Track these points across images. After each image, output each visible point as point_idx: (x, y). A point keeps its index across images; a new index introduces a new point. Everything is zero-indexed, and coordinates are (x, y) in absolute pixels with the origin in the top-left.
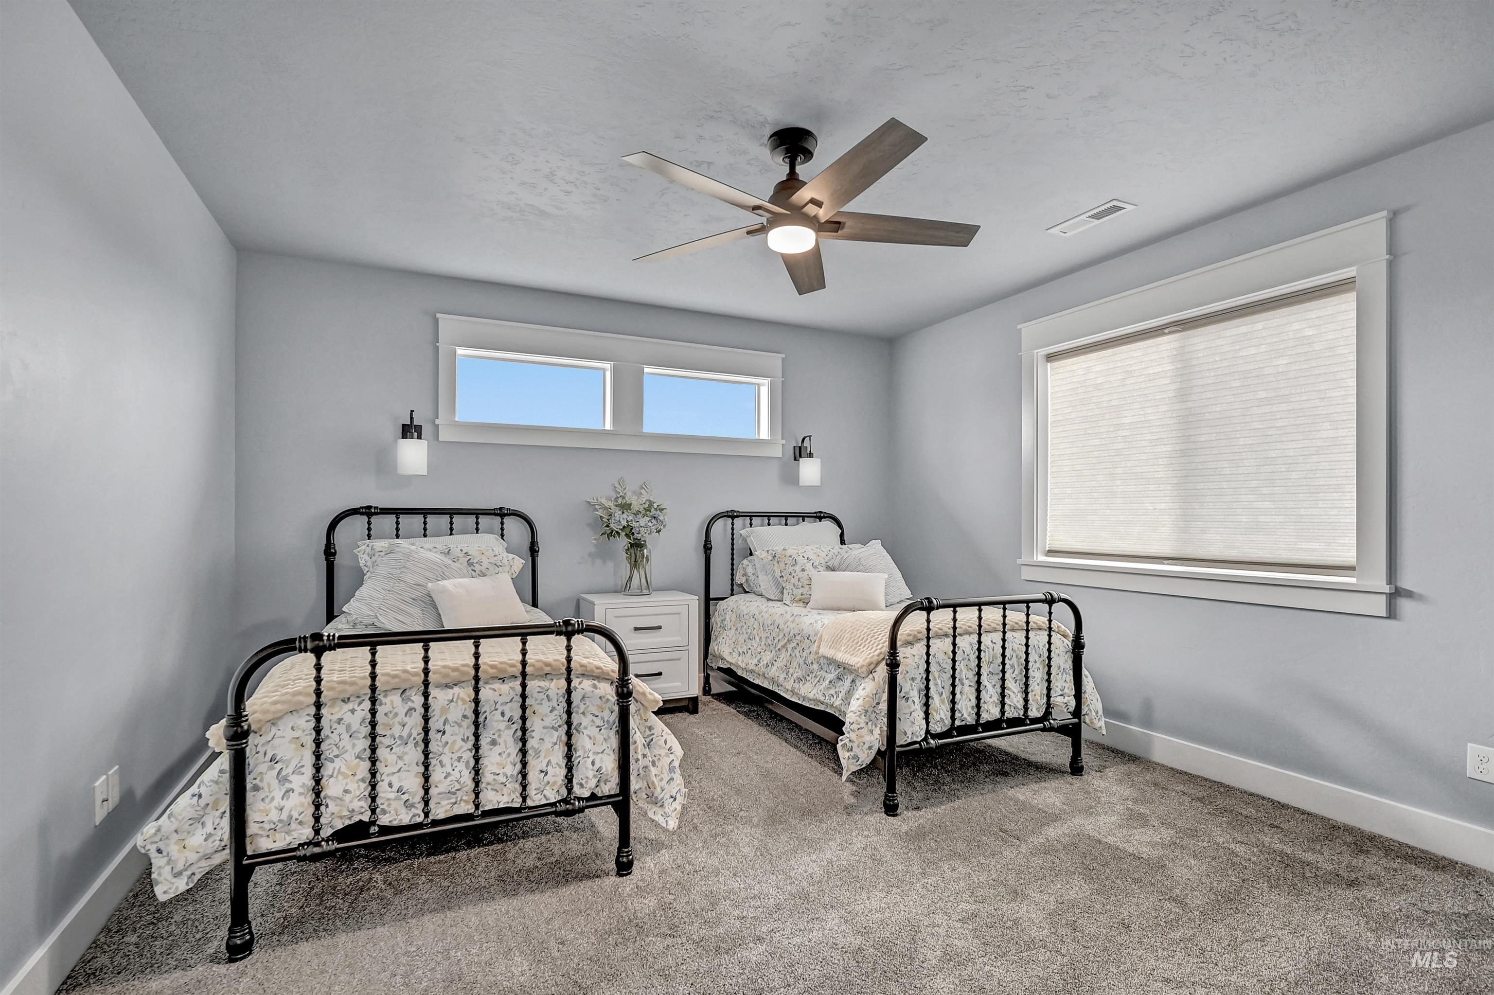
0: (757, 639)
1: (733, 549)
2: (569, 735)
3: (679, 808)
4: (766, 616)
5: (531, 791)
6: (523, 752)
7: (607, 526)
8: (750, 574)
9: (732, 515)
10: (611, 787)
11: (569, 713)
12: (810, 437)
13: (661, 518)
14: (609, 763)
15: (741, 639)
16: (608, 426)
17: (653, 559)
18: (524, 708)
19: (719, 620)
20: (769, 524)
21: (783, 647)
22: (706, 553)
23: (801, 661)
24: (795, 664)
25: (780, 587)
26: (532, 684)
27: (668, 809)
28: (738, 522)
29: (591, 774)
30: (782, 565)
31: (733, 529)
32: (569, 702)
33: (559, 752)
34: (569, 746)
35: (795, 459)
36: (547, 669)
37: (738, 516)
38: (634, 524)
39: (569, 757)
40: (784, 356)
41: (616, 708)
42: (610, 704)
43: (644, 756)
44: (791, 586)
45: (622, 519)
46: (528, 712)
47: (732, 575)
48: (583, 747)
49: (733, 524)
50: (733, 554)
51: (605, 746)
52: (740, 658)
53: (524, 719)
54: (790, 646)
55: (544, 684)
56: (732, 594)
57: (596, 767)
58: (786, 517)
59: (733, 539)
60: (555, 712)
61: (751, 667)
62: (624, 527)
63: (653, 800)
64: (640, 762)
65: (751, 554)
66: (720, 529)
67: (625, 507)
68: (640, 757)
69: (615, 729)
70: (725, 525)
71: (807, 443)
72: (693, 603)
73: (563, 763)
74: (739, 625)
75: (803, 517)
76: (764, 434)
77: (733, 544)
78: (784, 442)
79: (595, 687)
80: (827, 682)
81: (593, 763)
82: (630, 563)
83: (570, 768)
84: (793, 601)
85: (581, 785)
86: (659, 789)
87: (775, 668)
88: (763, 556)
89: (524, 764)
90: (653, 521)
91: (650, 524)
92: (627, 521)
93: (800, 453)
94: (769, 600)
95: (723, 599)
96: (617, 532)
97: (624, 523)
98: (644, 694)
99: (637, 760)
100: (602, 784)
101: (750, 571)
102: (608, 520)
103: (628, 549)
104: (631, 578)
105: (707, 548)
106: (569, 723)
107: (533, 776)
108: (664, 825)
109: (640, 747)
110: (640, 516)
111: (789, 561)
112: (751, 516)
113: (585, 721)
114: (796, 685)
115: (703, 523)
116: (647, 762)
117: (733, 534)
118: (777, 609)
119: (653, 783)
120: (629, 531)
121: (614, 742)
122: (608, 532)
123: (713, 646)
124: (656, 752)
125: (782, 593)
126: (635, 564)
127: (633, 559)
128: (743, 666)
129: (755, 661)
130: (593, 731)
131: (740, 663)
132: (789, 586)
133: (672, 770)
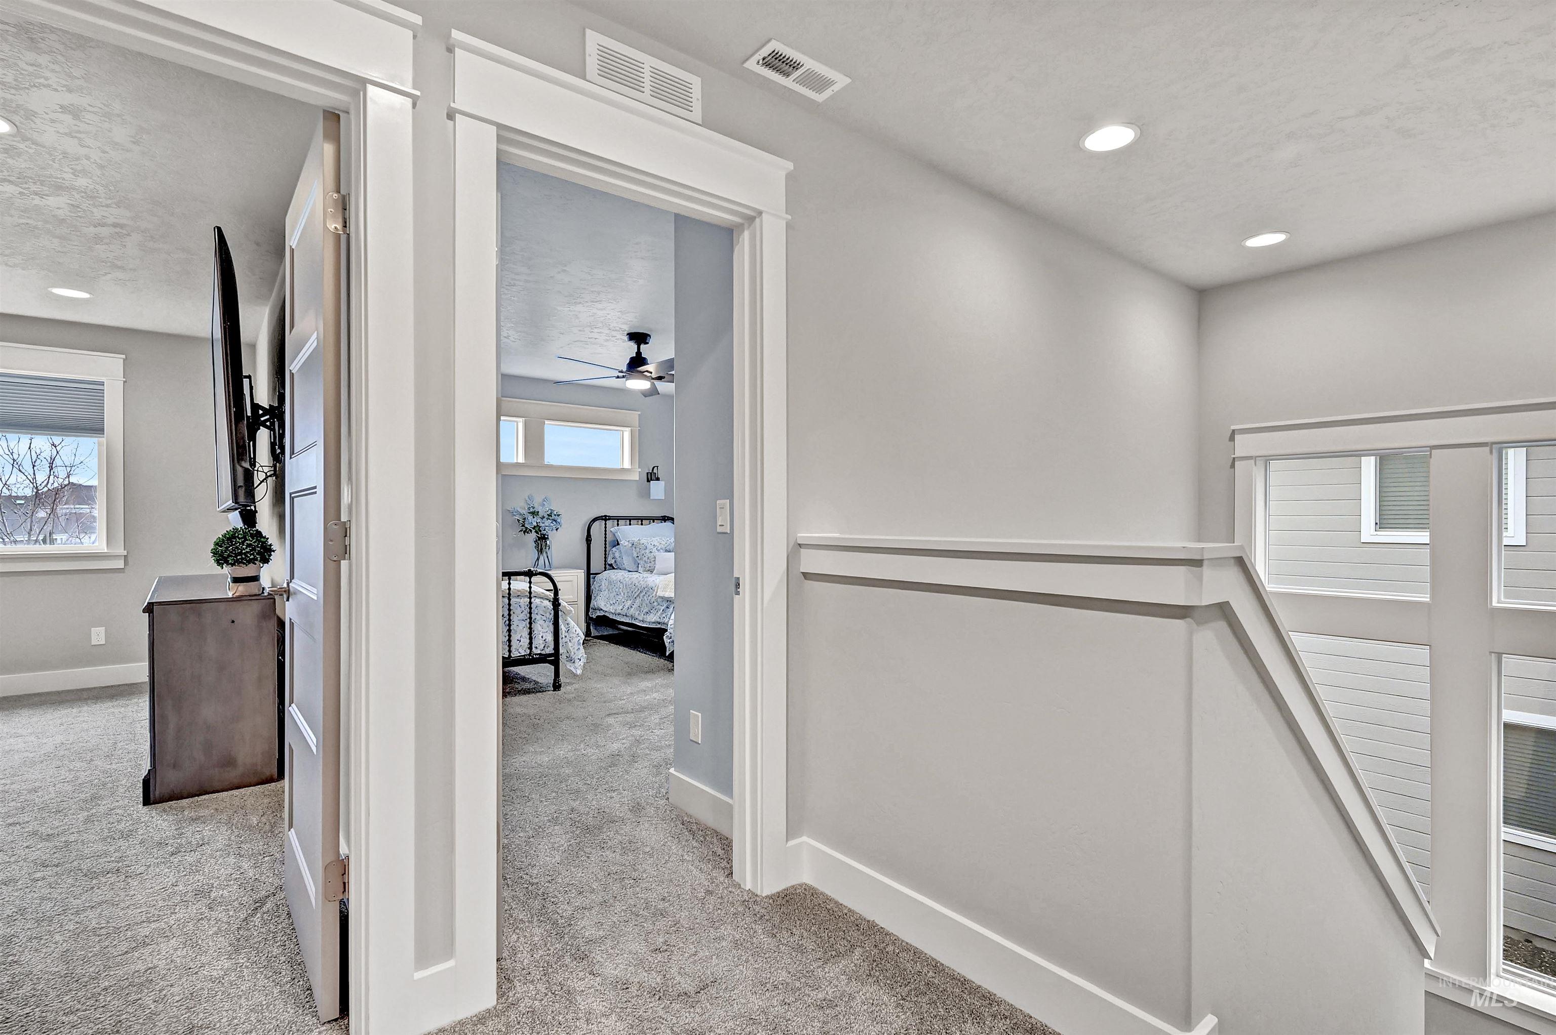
0: (622, 594)
1: (605, 541)
2: (530, 623)
3: (582, 664)
4: (627, 580)
5: (513, 649)
6: (509, 631)
7: (523, 526)
8: (617, 557)
9: (605, 518)
10: (550, 650)
11: (530, 613)
12: (657, 467)
13: (559, 521)
14: (550, 638)
15: (612, 595)
16: (521, 460)
17: (553, 547)
18: (509, 610)
19: (597, 586)
20: (630, 524)
21: (638, 596)
22: (587, 543)
23: (648, 602)
24: (644, 604)
25: (637, 564)
26: (513, 600)
27: (576, 665)
28: (609, 523)
29: (541, 642)
30: (638, 549)
31: (606, 527)
32: (530, 608)
33: (527, 631)
34: (530, 628)
35: (648, 481)
36: (519, 593)
37: (609, 519)
38: (541, 525)
39: (530, 634)
40: (639, 413)
41: (552, 612)
42: (549, 611)
43: (566, 637)
44: (644, 562)
45: (532, 521)
46: (511, 613)
47: (605, 558)
48: (538, 630)
49: (606, 524)
50: (605, 544)
51: (547, 629)
52: (611, 607)
53: (509, 615)
54: (642, 595)
55: (518, 600)
56: (605, 570)
57: (544, 639)
58: (641, 519)
59: (606, 534)
60: (523, 613)
61: (618, 611)
62: (535, 526)
63: (570, 660)
64: (564, 639)
65: (618, 544)
66: (597, 527)
67: (534, 514)
68: (564, 637)
69: (552, 622)
70: (600, 525)
71: (655, 471)
72: (581, 574)
73: (528, 637)
74: (610, 588)
75: (653, 519)
76: (627, 465)
77: (605, 538)
78: (640, 470)
79: (541, 602)
80: (661, 611)
81: (542, 637)
82: (538, 550)
83: (531, 638)
84: (644, 571)
85: (536, 648)
86: (573, 653)
87: (632, 609)
88: (625, 544)
89: (510, 636)
90: (554, 522)
91: (552, 524)
92: (537, 523)
93: (652, 477)
94: (629, 571)
95: (599, 574)
96: (530, 530)
97: (535, 524)
98: (565, 607)
99: (562, 638)
100: (546, 648)
101: (617, 555)
102: (524, 522)
103: (536, 541)
104: (538, 559)
105: (589, 540)
106: (530, 618)
107: (514, 643)
108: (575, 672)
109: (564, 632)
110: (545, 519)
111: (642, 547)
112: (618, 519)
113: (538, 617)
114: (645, 617)
115: (585, 525)
116: (567, 640)
117: (606, 531)
118: (635, 575)
119: (570, 650)
120: (537, 529)
121: (552, 628)
122: (524, 530)
123: (593, 603)
124: (571, 635)
125: (638, 567)
126: (540, 551)
127: (540, 548)
128: (613, 611)
129: (621, 607)
130: (541, 622)
131: (611, 610)
132: (641, 562)
133: (579, 644)
